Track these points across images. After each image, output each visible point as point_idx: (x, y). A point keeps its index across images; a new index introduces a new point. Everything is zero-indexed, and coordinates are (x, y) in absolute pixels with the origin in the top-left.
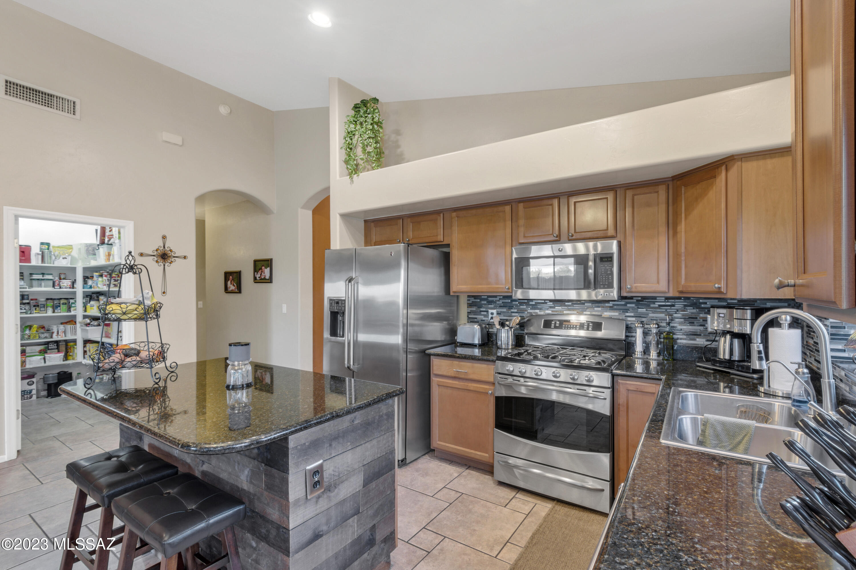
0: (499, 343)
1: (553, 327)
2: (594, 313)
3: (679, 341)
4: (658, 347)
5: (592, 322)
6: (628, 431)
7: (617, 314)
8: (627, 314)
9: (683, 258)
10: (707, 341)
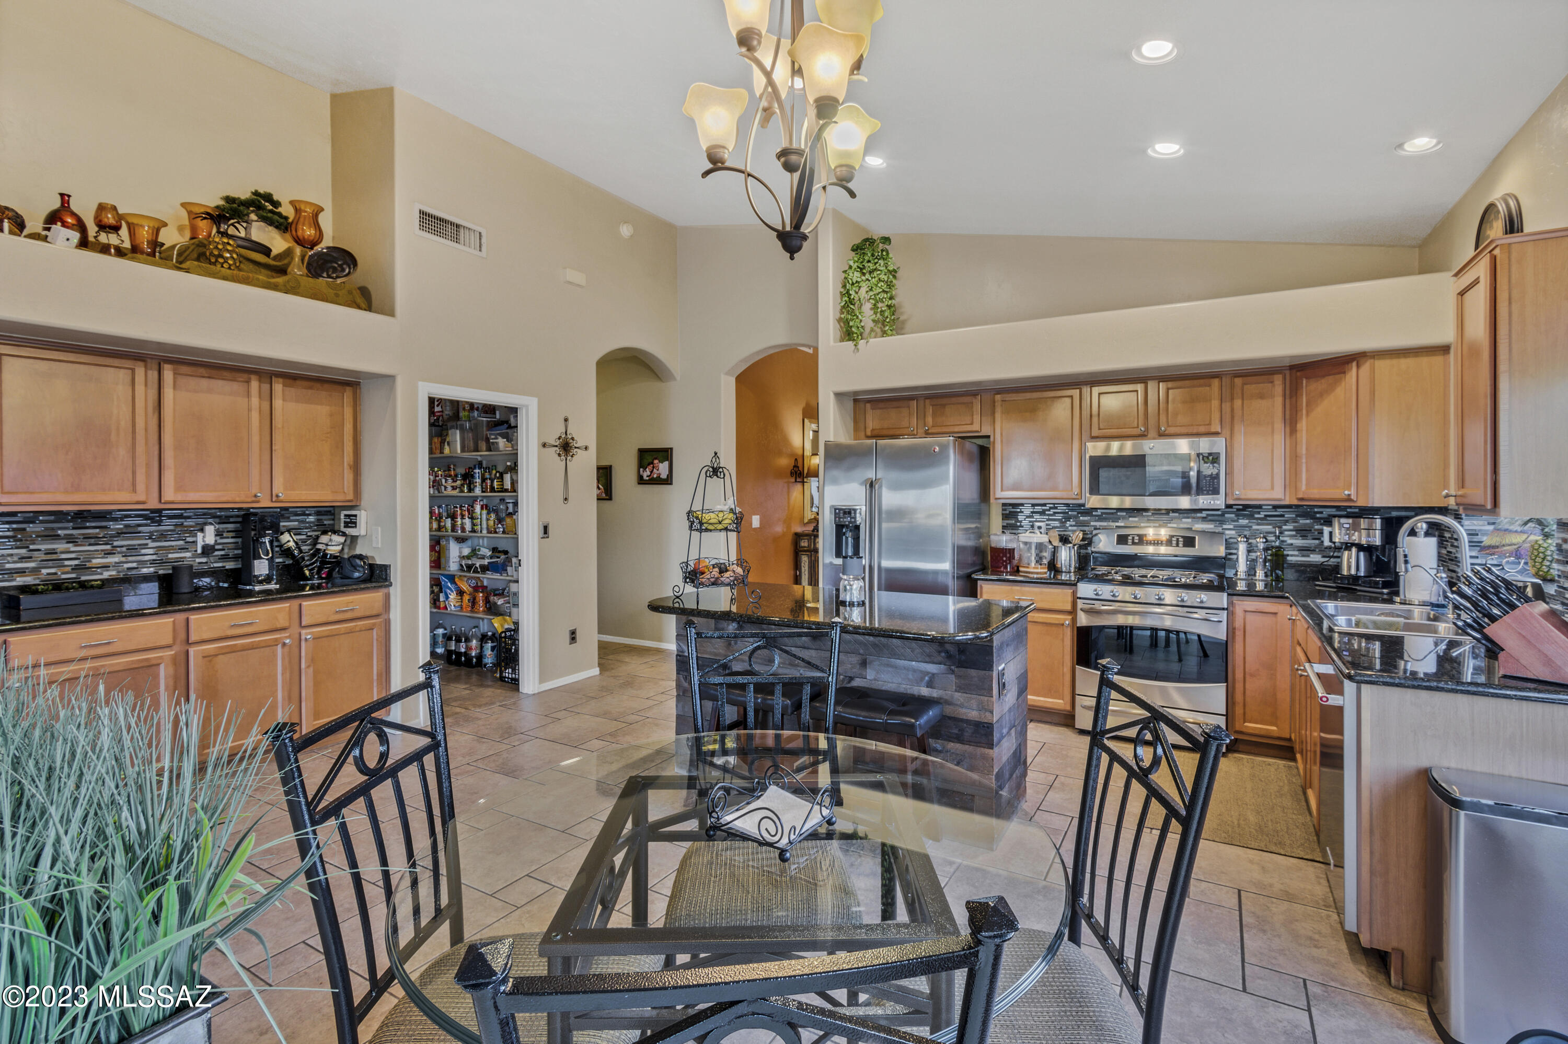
0: (1059, 565)
1: (1130, 541)
2: (1182, 526)
3: (1289, 558)
4: (1265, 565)
5: (1182, 537)
6: (1244, 658)
7: (1212, 526)
8: (1225, 527)
9: (1304, 461)
10: (1324, 557)
